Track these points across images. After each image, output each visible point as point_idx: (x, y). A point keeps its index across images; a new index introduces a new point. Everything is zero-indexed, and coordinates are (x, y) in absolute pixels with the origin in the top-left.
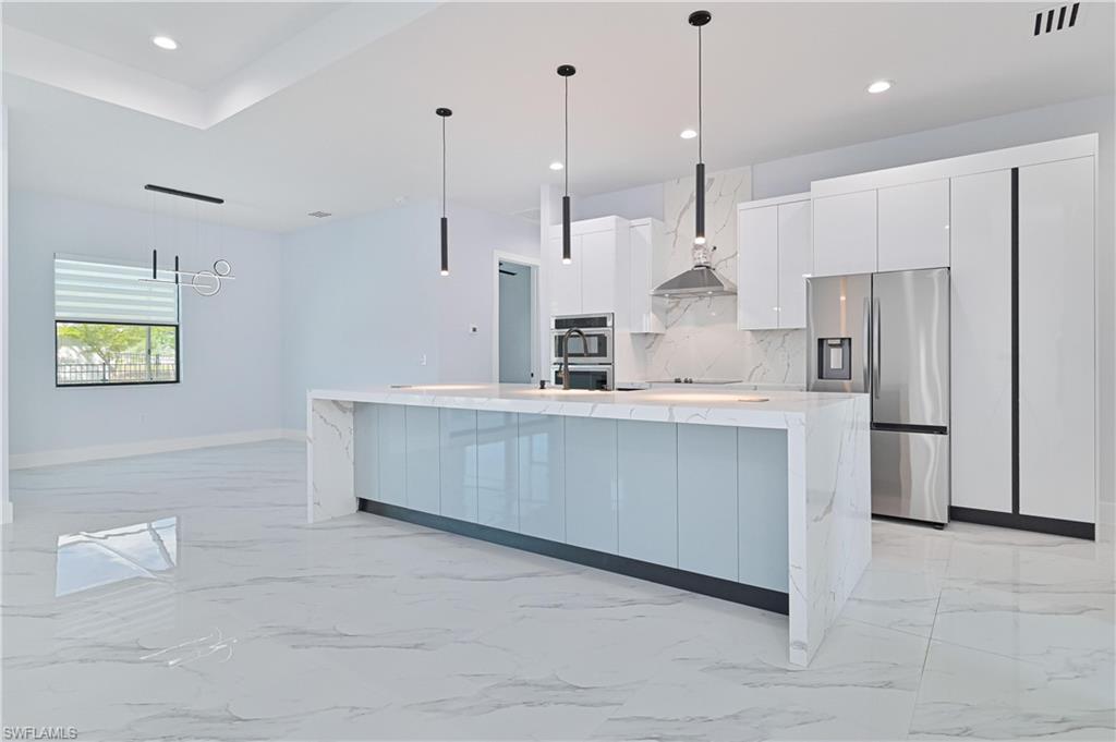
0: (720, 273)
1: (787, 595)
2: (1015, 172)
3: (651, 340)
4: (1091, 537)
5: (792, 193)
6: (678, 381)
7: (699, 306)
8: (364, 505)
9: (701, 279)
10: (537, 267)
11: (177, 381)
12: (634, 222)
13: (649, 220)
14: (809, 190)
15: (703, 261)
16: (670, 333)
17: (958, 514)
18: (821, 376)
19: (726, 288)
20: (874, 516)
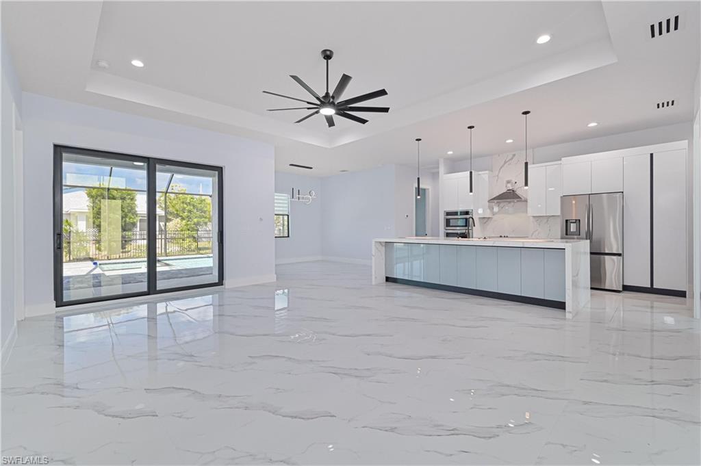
0: (518, 192)
1: (565, 303)
2: (652, 155)
3: (485, 220)
4: (685, 297)
5: (553, 161)
6: (501, 237)
7: (509, 206)
8: (388, 279)
9: (510, 196)
10: (428, 189)
11: (288, 236)
12: (480, 173)
13: (487, 172)
14: (561, 160)
15: (511, 188)
16: (495, 217)
17: (626, 288)
18: (567, 234)
19: (523, 199)
20: (592, 288)
